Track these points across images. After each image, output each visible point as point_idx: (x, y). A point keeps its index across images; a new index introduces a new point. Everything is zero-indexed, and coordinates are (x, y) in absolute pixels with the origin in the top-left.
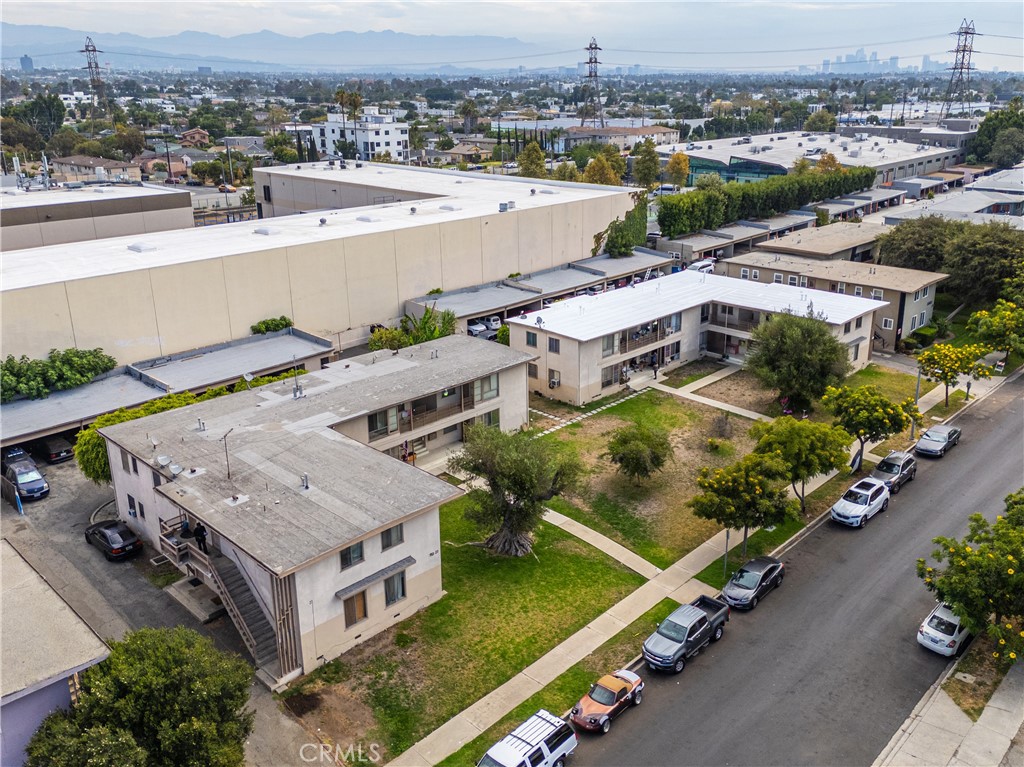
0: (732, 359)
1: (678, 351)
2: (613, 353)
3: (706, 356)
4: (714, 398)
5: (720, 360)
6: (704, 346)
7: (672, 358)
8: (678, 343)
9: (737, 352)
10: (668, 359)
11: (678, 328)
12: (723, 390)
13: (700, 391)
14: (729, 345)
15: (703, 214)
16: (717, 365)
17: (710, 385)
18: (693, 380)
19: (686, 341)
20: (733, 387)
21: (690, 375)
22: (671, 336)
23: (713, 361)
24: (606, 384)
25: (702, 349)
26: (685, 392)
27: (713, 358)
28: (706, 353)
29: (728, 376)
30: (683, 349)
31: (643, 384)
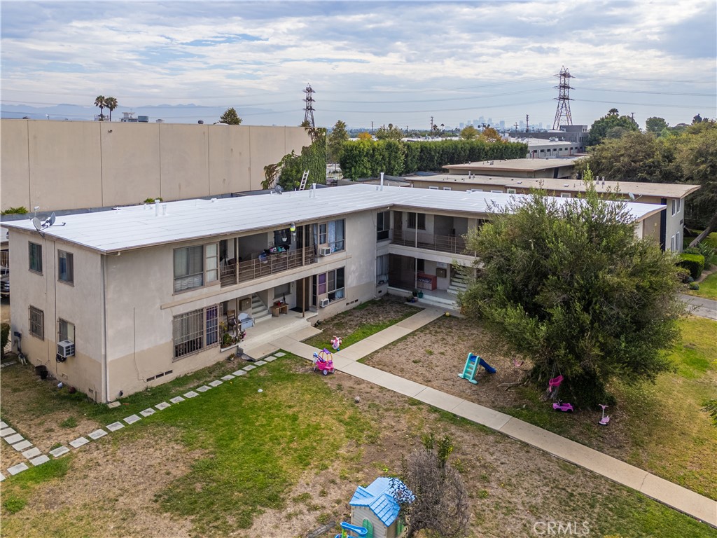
0: (428, 298)
1: (341, 284)
2: (202, 284)
3: (387, 294)
4: (401, 372)
5: (409, 300)
6: (385, 278)
7: (332, 297)
8: (341, 272)
9: (435, 288)
10: (323, 298)
11: (340, 247)
12: (419, 354)
13: (376, 359)
14: (422, 277)
15: (383, 158)
16: (407, 308)
17: (394, 344)
18: (365, 335)
19: (353, 268)
20: (437, 349)
21: (361, 325)
22: (328, 258)
23: (399, 301)
24: (185, 348)
25: (380, 283)
26: (347, 361)
27: (399, 298)
28: (386, 288)
29: (425, 327)
30: (351, 281)
31: (270, 344)
